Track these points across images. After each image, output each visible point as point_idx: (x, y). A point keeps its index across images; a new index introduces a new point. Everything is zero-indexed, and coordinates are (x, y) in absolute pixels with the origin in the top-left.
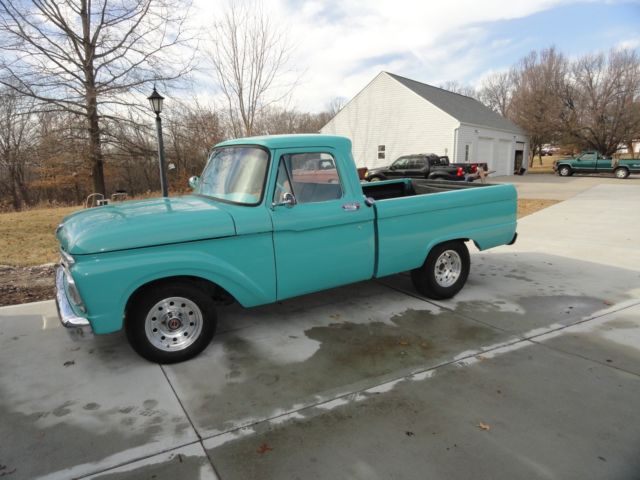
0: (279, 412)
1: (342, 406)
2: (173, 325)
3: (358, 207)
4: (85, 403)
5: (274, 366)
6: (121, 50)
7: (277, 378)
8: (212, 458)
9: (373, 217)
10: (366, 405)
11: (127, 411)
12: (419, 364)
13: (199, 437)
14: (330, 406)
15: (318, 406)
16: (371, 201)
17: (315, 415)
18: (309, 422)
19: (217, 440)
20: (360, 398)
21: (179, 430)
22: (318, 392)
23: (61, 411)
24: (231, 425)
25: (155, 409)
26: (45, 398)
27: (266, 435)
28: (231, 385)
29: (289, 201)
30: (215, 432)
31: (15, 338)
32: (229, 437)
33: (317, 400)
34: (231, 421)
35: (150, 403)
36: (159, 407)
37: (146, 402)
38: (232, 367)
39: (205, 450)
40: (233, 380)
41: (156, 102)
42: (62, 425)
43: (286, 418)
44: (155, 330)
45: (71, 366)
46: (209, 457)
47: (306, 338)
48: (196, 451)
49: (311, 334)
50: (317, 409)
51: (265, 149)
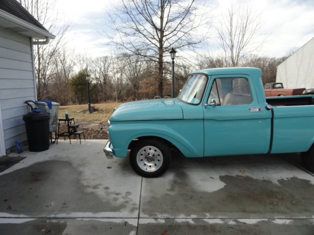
0: (182, 216)
1: (218, 224)
2: (150, 159)
3: (259, 110)
4: (106, 186)
5: (193, 191)
6: (175, 32)
7: (191, 198)
8: (139, 229)
9: (271, 116)
10: (233, 228)
11: (118, 194)
12: (283, 213)
13: (139, 216)
14: (211, 222)
15: (204, 220)
16: (269, 107)
17: (200, 224)
18: (195, 227)
19: (146, 220)
20: (232, 223)
21: (132, 210)
22: (209, 211)
23: (96, 187)
24: (156, 215)
25: (128, 197)
26: (94, 180)
27: (169, 226)
28: (167, 195)
29: (214, 103)
30: (147, 216)
31: (98, 153)
32: (152, 221)
33: (206, 216)
34: (156, 213)
35: (129, 193)
36: (130, 197)
37: (127, 192)
38: (172, 186)
39: (138, 223)
40: (170, 193)
41: (172, 54)
42: (92, 193)
43: (184, 220)
44: (142, 160)
45: (110, 169)
46: (137, 228)
47: (219, 180)
48: (134, 222)
49: (222, 178)
50: (203, 221)
51: (207, 76)
